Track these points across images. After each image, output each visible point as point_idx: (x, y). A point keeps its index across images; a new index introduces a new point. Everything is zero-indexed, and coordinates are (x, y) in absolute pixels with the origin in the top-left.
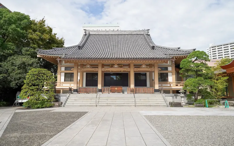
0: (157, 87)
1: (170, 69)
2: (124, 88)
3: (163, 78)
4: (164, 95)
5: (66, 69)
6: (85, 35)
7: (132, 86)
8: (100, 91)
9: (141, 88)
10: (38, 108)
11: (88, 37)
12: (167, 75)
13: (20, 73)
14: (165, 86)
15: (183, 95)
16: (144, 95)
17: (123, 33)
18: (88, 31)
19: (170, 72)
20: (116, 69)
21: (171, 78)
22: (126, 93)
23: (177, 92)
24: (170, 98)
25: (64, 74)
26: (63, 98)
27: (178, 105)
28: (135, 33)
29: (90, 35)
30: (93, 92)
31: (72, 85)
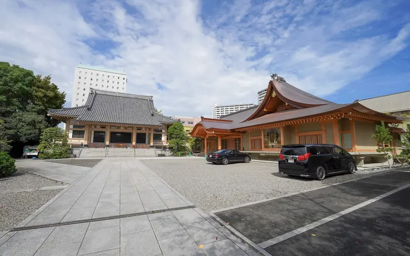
0: (152, 144)
1: (163, 131)
2: (127, 144)
3: (158, 137)
4: (155, 149)
5: (75, 126)
6: (91, 94)
7: (134, 143)
8: (108, 146)
9: (141, 145)
10: (57, 158)
11: (95, 96)
12: (161, 136)
13: (29, 130)
14: (158, 144)
15: (167, 150)
16: (141, 149)
17: (129, 96)
18: (94, 89)
19: (164, 133)
20: (122, 130)
21: (164, 138)
22: (129, 148)
23: (165, 148)
24: (159, 152)
25: (72, 131)
26: (76, 152)
27: (163, 155)
28: (140, 97)
29: (96, 94)
30: (101, 147)
31: (83, 141)
